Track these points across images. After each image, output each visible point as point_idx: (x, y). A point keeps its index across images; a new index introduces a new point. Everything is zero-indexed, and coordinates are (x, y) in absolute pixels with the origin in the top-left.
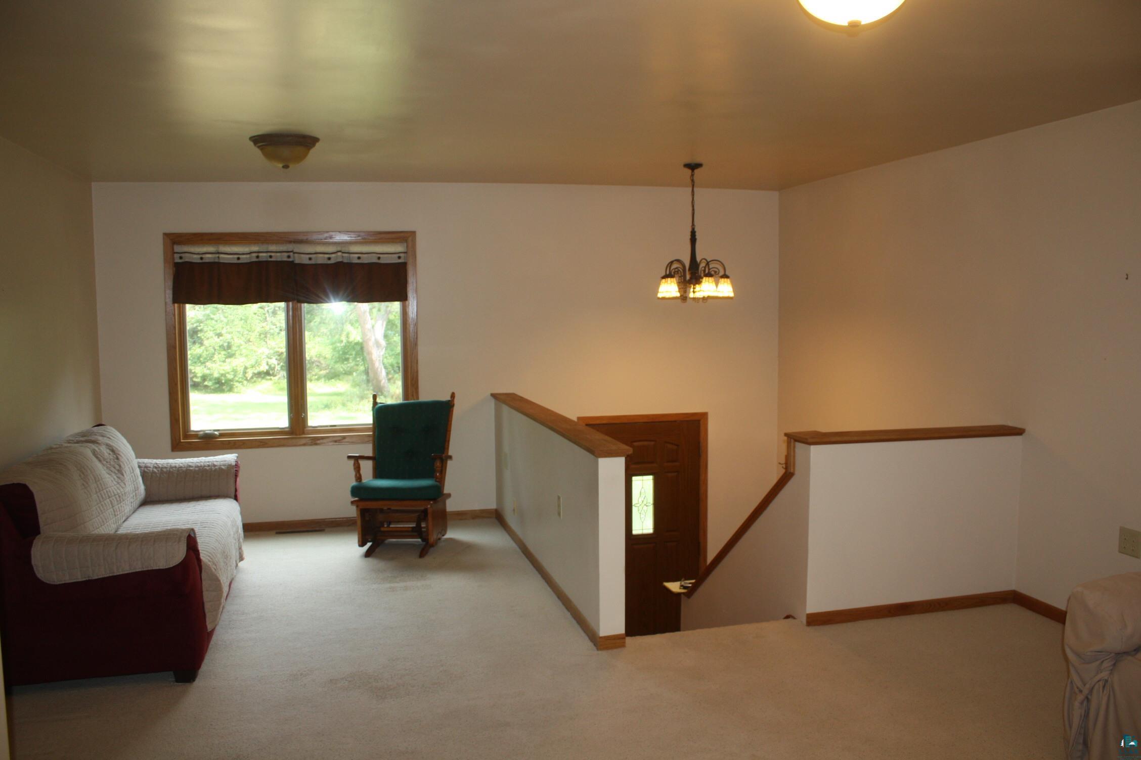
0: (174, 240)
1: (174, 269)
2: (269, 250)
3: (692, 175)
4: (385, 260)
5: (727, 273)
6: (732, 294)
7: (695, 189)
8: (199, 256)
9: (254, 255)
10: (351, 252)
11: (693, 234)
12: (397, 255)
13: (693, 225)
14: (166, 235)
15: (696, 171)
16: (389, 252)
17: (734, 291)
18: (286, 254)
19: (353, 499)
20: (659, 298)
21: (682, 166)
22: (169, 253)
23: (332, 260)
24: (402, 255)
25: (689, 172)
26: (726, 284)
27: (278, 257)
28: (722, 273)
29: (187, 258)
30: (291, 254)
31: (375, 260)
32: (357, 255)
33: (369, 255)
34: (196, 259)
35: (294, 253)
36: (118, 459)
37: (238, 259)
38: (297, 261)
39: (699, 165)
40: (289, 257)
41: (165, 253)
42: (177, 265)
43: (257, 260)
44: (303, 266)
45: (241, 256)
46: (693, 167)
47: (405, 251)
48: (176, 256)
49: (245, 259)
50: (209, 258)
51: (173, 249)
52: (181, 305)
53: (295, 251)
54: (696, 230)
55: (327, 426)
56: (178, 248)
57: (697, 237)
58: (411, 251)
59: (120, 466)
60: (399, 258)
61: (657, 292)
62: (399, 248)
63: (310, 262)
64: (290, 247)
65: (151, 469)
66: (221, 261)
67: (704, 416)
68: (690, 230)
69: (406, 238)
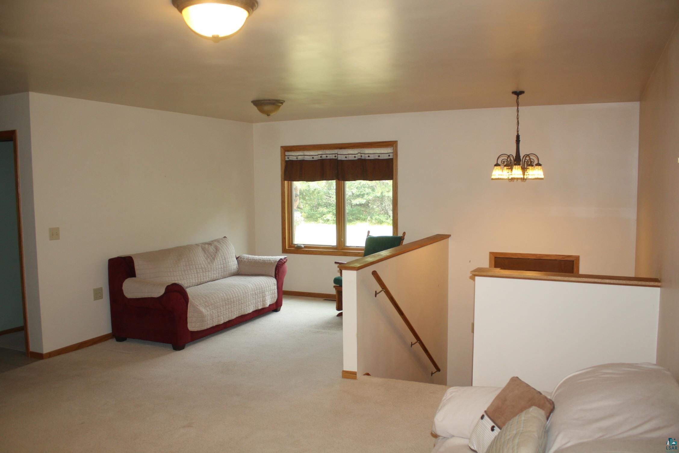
0: (286, 149)
1: (285, 164)
2: (327, 153)
3: (518, 99)
4: (382, 157)
5: (540, 162)
6: (542, 177)
7: (519, 107)
8: (296, 157)
9: (320, 156)
10: (365, 153)
11: (518, 137)
12: (388, 155)
13: (518, 132)
14: (282, 147)
15: (520, 96)
16: (384, 153)
17: (544, 175)
18: (334, 155)
19: (335, 285)
20: (492, 179)
21: (511, 93)
22: (283, 155)
23: (356, 158)
24: (390, 154)
25: (516, 96)
26: (537, 170)
27: (330, 157)
28: (536, 162)
29: (291, 158)
30: (336, 155)
31: (377, 158)
32: (368, 155)
33: (375, 154)
34: (294, 158)
35: (338, 154)
36: (216, 253)
37: (313, 158)
38: (339, 159)
39: (522, 92)
40: (335, 156)
41: (281, 155)
42: (286, 162)
43: (321, 158)
44: (342, 161)
45: (314, 157)
46: (518, 93)
47: (393, 152)
48: (286, 157)
49: (316, 158)
50: (300, 158)
51: (285, 154)
52: (290, 182)
53: (338, 153)
54: (519, 134)
55: (354, 247)
56: (287, 153)
57: (520, 139)
58: (396, 153)
59: (215, 256)
60: (389, 156)
61: (491, 175)
62: (389, 150)
63: (346, 159)
64: (336, 151)
65: (244, 259)
66: (306, 159)
67: (578, 258)
68: (516, 134)
69: (392, 144)
